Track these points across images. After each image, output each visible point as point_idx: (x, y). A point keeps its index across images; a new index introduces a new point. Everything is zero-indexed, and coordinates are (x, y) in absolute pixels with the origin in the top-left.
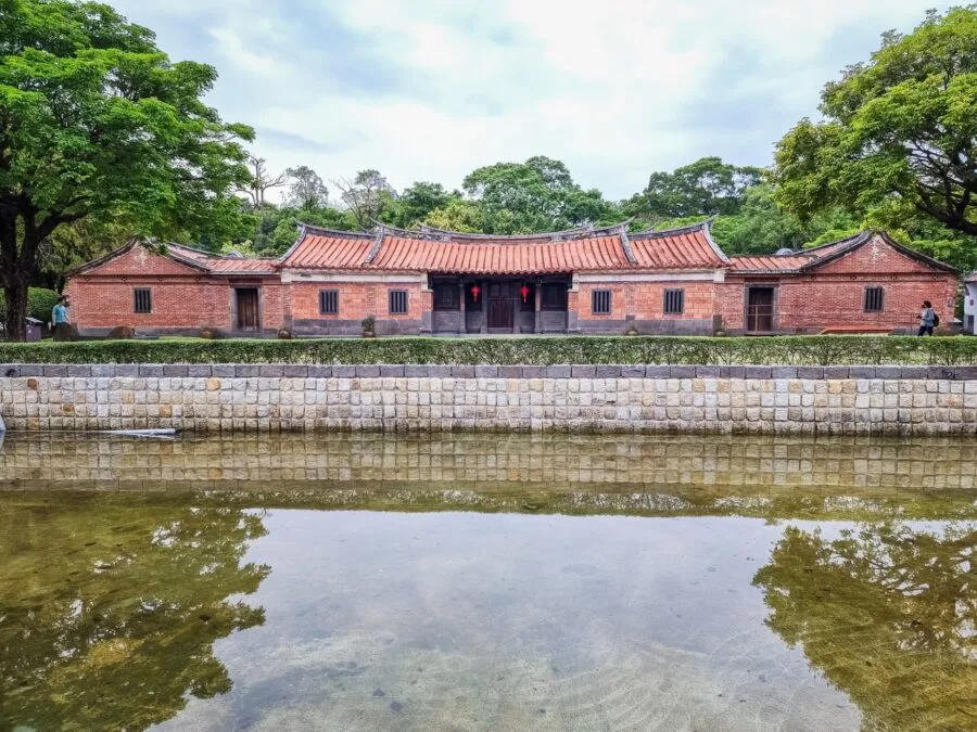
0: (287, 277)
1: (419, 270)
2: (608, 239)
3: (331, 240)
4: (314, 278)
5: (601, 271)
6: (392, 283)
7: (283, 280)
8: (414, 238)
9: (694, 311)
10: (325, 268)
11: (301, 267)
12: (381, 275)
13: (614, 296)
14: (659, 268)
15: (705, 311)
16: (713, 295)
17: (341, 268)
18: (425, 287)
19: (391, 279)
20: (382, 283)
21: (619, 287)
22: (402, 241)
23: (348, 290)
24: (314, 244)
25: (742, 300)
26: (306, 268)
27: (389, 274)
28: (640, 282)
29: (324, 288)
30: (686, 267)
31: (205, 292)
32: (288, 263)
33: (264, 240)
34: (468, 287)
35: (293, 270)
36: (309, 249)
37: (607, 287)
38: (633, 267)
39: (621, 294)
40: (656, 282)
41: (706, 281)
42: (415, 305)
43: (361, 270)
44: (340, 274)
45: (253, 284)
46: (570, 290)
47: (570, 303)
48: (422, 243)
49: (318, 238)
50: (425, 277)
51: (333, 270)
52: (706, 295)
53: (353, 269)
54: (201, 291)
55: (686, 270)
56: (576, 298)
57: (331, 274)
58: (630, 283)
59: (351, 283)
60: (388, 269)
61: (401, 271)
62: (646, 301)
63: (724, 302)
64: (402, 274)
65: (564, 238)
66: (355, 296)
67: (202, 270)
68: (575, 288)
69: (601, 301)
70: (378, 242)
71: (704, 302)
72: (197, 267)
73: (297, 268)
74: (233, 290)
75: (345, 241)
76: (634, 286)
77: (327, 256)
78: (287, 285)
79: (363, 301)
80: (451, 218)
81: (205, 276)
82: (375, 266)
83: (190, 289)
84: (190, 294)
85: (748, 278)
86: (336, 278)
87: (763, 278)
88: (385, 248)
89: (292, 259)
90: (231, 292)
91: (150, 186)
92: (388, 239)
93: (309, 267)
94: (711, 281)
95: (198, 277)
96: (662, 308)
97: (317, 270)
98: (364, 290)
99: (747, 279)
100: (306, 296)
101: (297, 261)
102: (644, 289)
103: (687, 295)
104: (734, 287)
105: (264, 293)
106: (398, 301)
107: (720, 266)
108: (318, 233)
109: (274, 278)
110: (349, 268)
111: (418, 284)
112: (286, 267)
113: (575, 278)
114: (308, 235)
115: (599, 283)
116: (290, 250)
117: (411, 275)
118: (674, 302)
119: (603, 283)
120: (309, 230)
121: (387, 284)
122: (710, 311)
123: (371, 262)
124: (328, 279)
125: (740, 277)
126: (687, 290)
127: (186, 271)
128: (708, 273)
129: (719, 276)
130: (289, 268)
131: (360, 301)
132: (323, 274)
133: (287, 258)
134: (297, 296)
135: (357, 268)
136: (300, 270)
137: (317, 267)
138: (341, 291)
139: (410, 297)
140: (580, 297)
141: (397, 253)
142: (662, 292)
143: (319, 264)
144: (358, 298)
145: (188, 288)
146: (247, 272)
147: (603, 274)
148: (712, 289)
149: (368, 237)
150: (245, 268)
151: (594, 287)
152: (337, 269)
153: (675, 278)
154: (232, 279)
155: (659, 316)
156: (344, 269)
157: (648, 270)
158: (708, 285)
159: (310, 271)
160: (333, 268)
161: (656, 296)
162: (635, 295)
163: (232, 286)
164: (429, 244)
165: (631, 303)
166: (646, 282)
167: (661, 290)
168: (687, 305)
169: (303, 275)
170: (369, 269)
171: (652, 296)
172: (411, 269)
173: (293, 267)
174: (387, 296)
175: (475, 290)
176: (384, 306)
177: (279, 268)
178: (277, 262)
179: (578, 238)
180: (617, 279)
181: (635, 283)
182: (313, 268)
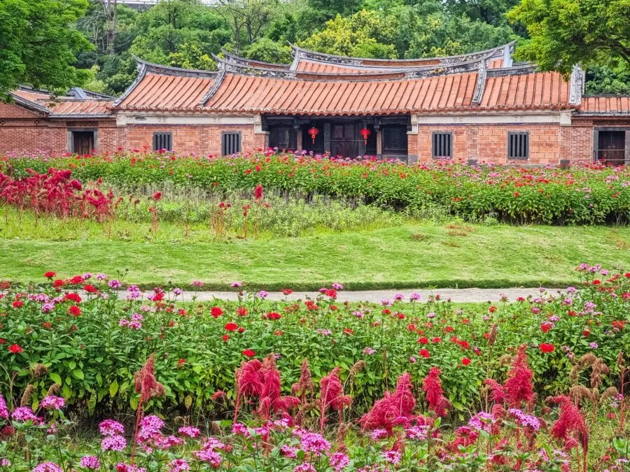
0: (122, 120)
1: (251, 111)
2: (465, 75)
3: (171, 78)
4: (149, 121)
5: (440, 112)
6: (225, 125)
7: (118, 123)
8: (257, 75)
9: (539, 155)
10: (159, 110)
11: (136, 109)
12: (214, 117)
13: (455, 139)
14: (501, 110)
15: (552, 156)
16: (560, 138)
17: (174, 110)
18: (259, 130)
19: (224, 121)
20: (216, 125)
21: (459, 129)
22: (244, 78)
23: (181, 132)
24: (153, 83)
25: (592, 144)
26: (140, 110)
27: (222, 116)
28: (482, 125)
29: (157, 130)
30: (528, 109)
31: (44, 136)
32: (123, 106)
33: (116, 63)
34: (305, 128)
35: (128, 112)
36: (148, 88)
37: (449, 129)
38: (475, 108)
39: (464, 137)
40: (499, 125)
41: (552, 124)
42: (248, 147)
43: (193, 112)
44: (174, 116)
45: (89, 127)
46: (408, 133)
47: (409, 146)
48: (265, 80)
49: (157, 77)
50: (258, 119)
51: (166, 113)
52: (553, 139)
53: (186, 111)
54: (40, 134)
55: (530, 112)
56: (416, 141)
57: (165, 117)
58: (472, 125)
59: (184, 125)
60: (221, 111)
61: (233, 114)
62: (490, 144)
63: (572, 146)
64: (235, 116)
65: (419, 74)
66: (188, 139)
67: (42, 113)
68: (415, 130)
69: (442, 145)
70: (218, 80)
71: (551, 145)
72: (37, 110)
73: (132, 111)
74: (70, 133)
75: (185, 79)
76: (476, 129)
77: (162, 98)
78: (122, 127)
79: (196, 143)
80: (354, 30)
81: (43, 119)
82: (208, 108)
83: (30, 132)
84: (29, 137)
85: (597, 120)
86: (170, 121)
87: (612, 120)
88: (224, 87)
89: (127, 101)
90: (68, 135)
91: (8, 59)
92: (230, 76)
93: (143, 110)
94: (557, 124)
95: (38, 120)
96: (507, 153)
97: (150, 113)
98: (197, 132)
99: (595, 122)
100: (140, 139)
101: (132, 104)
102: (486, 132)
103: (532, 139)
104: (582, 130)
105: (100, 136)
106: (231, 143)
107: (563, 108)
108: (158, 70)
109: (109, 121)
110: (182, 111)
111: (251, 126)
112: (121, 109)
113: (414, 119)
114: (148, 73)
115: (438, 125)
116: (127, 91)
117: (244, 116)
118: (518, 146)
119: (443, 125)
120: (148, 68)
121: (220, 126)
122: (557, 156)
123: (205, 104)
124: (162, 121)
125: (587, 119)
126: (532, 133)
127: (26, 114)
128: (554, 115)
129: (565, 119)
130: (124, 110)
131: (192, 144)
132: (159, 116)
133: (123, 100)
134: (131, 139)
135: (190, 110)
136: (135, 113)
137: (151, 110)
138: (174, 133)
139: (243, 140)
140: (419, 140)
141: (236, 92)
142: (506, 135)
143: (153, 107)
144: (190, 140)
145: (28, 131)
146: (83, 114)
147: (442, 116)
148: (559, 132)
149: (210, 75)
150: (82, 111)
151: (435, 129)
152: (171, 111)
153: (518, 120)
154: (70, 122)
155: (503, 160)
156: (176, 112)
157: (491, 112)
158: (554, 128)
159: (143, 113)
160: (167, 110)
161: (500, 139)
162: (477, 138)
163: (69, 129)
164: (273, 81)
165: (473, 146)
166: (489, 125)
167: (504, 132)
168: (532, 149)
169: (138, 117)
170: (201, 111)
171: (495, 140)
172: (244, 111)
173: (128, 109)
174: (219, 139)
175: (313, 132)
176: (217, 149)
177: (114, 111)
178: (113, 104)
179: (434, 74)
180: (458, 121)
181: (478, 125)
182: (148, 110)
